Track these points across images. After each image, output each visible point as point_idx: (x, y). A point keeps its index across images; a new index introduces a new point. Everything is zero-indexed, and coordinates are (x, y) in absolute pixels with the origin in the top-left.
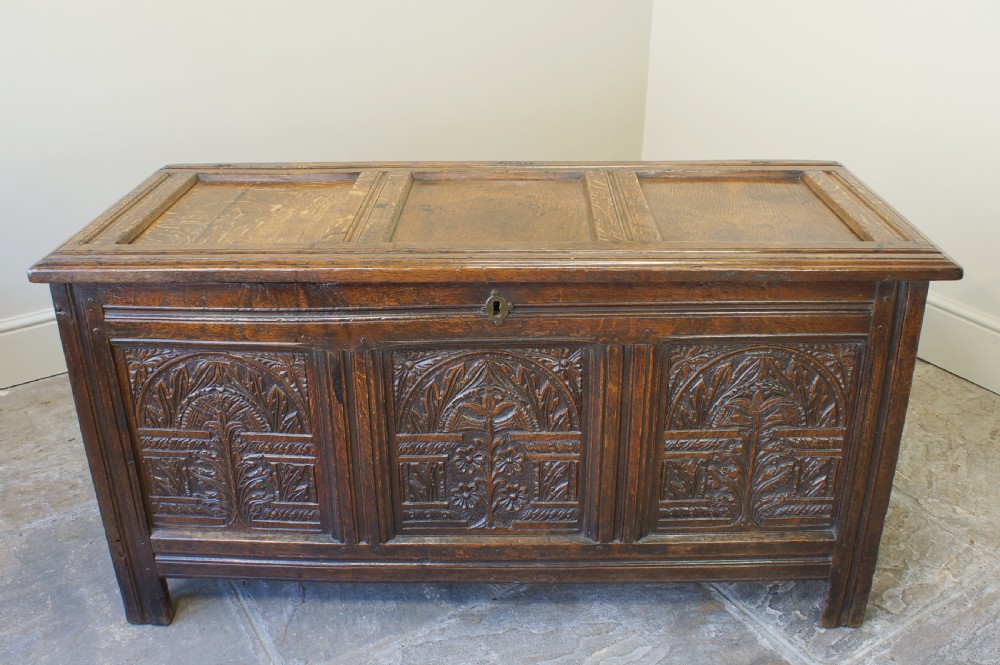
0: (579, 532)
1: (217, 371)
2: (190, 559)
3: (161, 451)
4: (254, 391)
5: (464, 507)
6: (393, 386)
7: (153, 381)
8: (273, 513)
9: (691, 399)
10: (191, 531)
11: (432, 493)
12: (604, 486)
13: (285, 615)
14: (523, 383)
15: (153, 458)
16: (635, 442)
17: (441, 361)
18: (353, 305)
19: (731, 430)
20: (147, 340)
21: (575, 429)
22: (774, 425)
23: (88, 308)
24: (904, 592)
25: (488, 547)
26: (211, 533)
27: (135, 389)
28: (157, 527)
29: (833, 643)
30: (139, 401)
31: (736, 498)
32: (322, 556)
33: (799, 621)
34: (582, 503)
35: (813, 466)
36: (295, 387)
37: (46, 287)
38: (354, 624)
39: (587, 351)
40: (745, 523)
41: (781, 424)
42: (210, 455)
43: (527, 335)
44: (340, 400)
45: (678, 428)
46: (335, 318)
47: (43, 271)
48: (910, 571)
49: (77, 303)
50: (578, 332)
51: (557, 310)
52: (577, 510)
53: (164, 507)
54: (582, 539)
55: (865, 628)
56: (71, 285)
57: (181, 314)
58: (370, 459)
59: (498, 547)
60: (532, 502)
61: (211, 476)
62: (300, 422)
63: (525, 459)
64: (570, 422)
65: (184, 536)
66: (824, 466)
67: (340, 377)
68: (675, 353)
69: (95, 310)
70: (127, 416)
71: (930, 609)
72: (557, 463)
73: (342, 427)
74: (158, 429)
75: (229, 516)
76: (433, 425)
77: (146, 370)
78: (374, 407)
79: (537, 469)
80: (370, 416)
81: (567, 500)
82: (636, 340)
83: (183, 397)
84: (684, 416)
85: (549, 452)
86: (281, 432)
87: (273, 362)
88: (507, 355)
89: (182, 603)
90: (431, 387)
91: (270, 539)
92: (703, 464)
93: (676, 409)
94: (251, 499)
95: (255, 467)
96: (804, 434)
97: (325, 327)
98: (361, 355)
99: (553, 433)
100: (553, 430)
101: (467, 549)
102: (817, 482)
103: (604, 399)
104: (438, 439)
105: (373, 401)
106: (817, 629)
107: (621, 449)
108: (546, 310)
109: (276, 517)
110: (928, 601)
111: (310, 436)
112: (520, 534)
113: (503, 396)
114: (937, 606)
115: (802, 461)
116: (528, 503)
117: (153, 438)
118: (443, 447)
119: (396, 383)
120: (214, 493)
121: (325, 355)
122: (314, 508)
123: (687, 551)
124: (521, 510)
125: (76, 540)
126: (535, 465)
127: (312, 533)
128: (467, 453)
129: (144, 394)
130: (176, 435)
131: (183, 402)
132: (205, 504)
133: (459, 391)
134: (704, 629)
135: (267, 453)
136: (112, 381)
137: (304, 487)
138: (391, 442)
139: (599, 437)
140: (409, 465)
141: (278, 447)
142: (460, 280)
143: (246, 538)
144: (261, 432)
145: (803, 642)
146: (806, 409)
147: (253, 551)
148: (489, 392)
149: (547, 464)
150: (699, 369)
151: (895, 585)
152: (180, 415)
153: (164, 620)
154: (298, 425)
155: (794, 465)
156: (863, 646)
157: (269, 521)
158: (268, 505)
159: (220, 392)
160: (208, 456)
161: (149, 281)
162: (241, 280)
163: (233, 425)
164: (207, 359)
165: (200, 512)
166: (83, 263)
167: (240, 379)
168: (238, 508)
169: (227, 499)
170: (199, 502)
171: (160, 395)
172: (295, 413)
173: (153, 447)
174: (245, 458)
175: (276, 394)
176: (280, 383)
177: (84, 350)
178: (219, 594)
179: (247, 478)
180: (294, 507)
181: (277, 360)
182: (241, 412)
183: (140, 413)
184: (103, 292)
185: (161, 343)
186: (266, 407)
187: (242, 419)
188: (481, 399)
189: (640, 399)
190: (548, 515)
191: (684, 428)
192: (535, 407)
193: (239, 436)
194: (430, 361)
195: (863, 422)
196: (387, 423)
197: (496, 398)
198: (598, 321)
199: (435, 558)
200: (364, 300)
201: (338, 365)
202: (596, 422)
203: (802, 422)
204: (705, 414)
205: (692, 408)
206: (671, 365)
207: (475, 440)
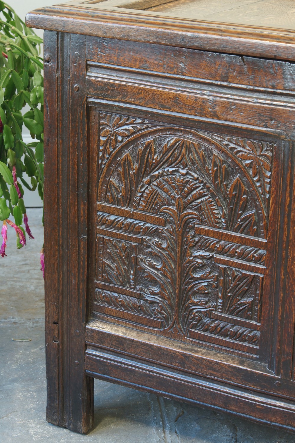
1: (184, 151)
2: (118, 359)
3: (115, 231)
4: (216, 178)
7: (120, 152)
8: (213, 325)
15: (106, 238)
23: (73, 62)
26: (146, 335)
27: (103, 158)
28: (95, 316)
30: (104, 171)
36: (258, 181)
42: (161, 244)
47: (42, 16)
49: (65, 56)
53: (106, 296)
56: (63, 33)
61: (157, 270)
62: (257, 224)
69: (79, 65)
74: (116, 207)
75: (167, 319)
77: (116, 138)
83: (146, 174)
86: (235, 231)
87: (240, 149)
89: (107, 419)
91: (203, 354)
94: (194, 304)
95: (203, 267)
109: (214, 331)
111: (265, 241)
117: (110, 217)
120: (157, 290)
122: (255, 328)
125: (28, 343)
127: (249, 358)
129: (110, 165)
130: (131, 216)
131: (145, 180)
132: (146, 301)
135: (218, 253)
137: (249, 300)
141: (230, 248)
143: (179, 347)
144: (215, 227)
152: (139, 194)
153: (82, 426)
154: (254, 226)
157: (207, 334)
158: (208, 314)
159: (183, 175)
160: (159, 246)
161: (133, 38)
162: (221, 48)
163: (189, 214)
164: (175, 135)
165: (140, 309)
166: (77, 14)
167: (204, 163)
168: (177, 311)
169: (169, 299)
170: (140, 297)
171: (124, 167)
172: (254, 211)
173: (108, 226)
174: (196, 254)
175: (237, 186)
176: (244, 174)
177: (62, 107)
178: (147, 423)
179: (193, 278)
180: (235, 323)
181: (244, 147)
182: (199, 201)
183: (102, 185)
184: (91, 46)
185: (134, 109)
186: (225, 199)
187: (199, 209)
193: (193, 228)
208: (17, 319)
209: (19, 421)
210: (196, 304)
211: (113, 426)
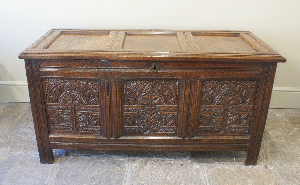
0: (175, 136)
1: (72, 86)
3: (54, 110)
4: (83, 92)
5: (143, 128)
6: (124, 91)
7: (53, 89)
8: (86, 129)
9: (209, 96)
10: (61, 135)
11: (133, 123)
12: (183, 121)
14: (161, 90)
15: (51, 112)
16: (193, 109)
17: (138, 84)
18: (113, 67)
19: (221, 105)
20: (52, 76)
21: (176, 105)
22: (233, 105)
23: (35, 67)
25: (149, 140)
26: (67, 135)
27: (47, 91)
28: (51, 133)
30: (48, 95)
31: (221, 126)
32: (100, 142)
34: (177, 127)
35: (243, 117)
36: (95, 91)
37: (23, 60)
39: (180, 82)
40: (223, 133)
42: (68, 111)
43: (163, 76)
44: (108, 95)
45: (205, 105)
46: (108, 70)
47: (23, 55)
49: (32, 65)
50: (178, 76)
51: (172, 69)
52: (175, 129)
53: (53, 127)
54: (176, 138)
56: (31, 59)
57: (63, 69)
58: (116, 113)
59: (152, 140)
60: (162, 126)
61: (68, 118)
62: (96, 102)
63: (161, 113)
64: (174, 102)
65: (59, 136)
66: (247, 117)
67: (108, 88)
68: (205, 83)
69: (37, 67)
70: (44, 99)
72: (170, 115)
73: (108, 103)
74: (53, 104)
75: (73, 130)
76: (134, 103)
77: (51, 85)
79: (164, 117)
80: (117, 100)
81: (172, 126)
82: (194, 78)
83: (61, 94)
84: (207, 101)
85: (168, 111)
86: (90, 105)
87: (89, 83)
88: (157, 82)
90: (135, 91)
91: (85, 137)
92: (212, 116)
93: (205, 99)
94: (80, 125)
95: (81, 115)
96: (241, 107)
97: (105, 73)
98: (115, 81)
100: (169, 105)
101: (143, 140)
102: (244, 122)
103: (185, 96)
104: (136, 107)
107: (189, 110)
108: (169, 69)
111: (99, 106)
112: (158, 136)
113: (155, 95)
115: (240, 115)
117: (52, 107)
118: (137, 110)
120: (69, 123)
121: (105, 81)
122: (98, 128)
123: (207, 141)
127: (97, 135)
128: (144, 111)
129: (50, 93)
130: (58, 105)
132: (66, 126)
133: (142, 93)
135: (85, 111)
136: (41, 88)
137: (96, 121)
138: (122, 108)
139: (182, 107)
140: (127, 115)
141: (89, 109)
142: (144, 60)
143: (78, 137)
144: (84, 104)
146: (242, 100)
147: (79, 141)
148: (151, 93)
149: (167, 115)
150: (212, 87)
152: (60, 99)
153: (51, 162)
154: (95, 103)
155: (238, 117)
157: (85, 132)
158: (85, 127)
159: (73, 92)
161: (54, 59)
162: (81, 59)
163: (76, 102)
164: (69, 82)
165: (64, 129)
166: (35, 53)
167: (79, 89)
168: (75, 128)
169: (72, 125)
170: (64, 126)
171: (55, 93)
172: (94, 99)
173: (51, 109)
174: (79, 112)
175: (89, 93)
176: (91, 90)
177: (33, 79)
179: (79, 118)
180: (92, 127)
182: (78, 98)
183: (48, 99)
184: (40, 62)
185: (56, 77)
186: (86, 97)
187: (79, 101)
188: (149, 95)
189: (195, 96)
190: (167, 130)
191: (207, 105)
192: (164, 98)
193: (77, 106)
194: (135, 84)
195: (258, 104)
196: (121, 102)
197: (153, 95)
198: (184, 73)
199: (133, 143)
200: (117, 65)
201: (108, 85)
202: (182, 102)
203: (240, 104)
204: (213, 101)
205: (210, 99)
206: (204, 86)
207: (147, 108)
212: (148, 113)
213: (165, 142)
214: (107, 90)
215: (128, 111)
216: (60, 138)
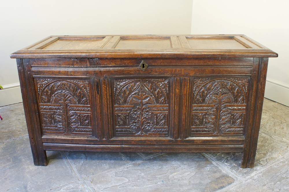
0: (168, 136)
1: (63, 86)
2: (53, 144)
3: (46, 110)
4: (73, 91)
5: (134, 128)
6: (114, 90)
7: (44, 89)
8: (78, 130)
9: (200, 95)
10: (54, 136)
11: (125, 123)
12: (175, 121)
13: (81, 163)
14: (151, 89)
15: (44, 113)
16: (184, 108)
17: (127, 82)
18: (102, 65)
19: (213, 104)
20: (43, 76)
21: (167, 104)
22: (225, 103)
23: (27, 66)
24: (266, 159)
25: (141, 140)
26: (60, 136)
27: (39, 91)
28: (44, 134)
29: (245, 172)
30: (40, 95)
31: (214, 126)
32: (92, 143)
33: (235, 166)
34: (169, 127)
35: (237, 116)
36: (85, 90)
37: (15, 59)
38: (101, 166)
39: (170, 79)
40: (217, 134)
41: (227, 103)
43: (152, 74)
44: (98, 93)
45: (196, 103)
46: (97, 69)
47: (14, 55)
48: (269, 154)
49: (24, 65)
50: (167, 73)
51: (161, 67)
52: (167, 129)
53: (46, 128)
54: (169, 138)
55: (255, 168)
56: (22, 59)
57: (53, 68)
58: (107, 112)
59: (144, 140)
60: (154, 127)
61: (60, 118)
62: (87, 101)
63: (152, 113)
64: (165, 102)
65: (51, 137)
66: (240, 116)
67: (98, 87)
68: (196, 80)
69: (29, 67)
70: (36, 99)
71: (274, 163)
72: (161, 114)
73: (99, 102)
74: (45, 104)
75: (65, 131)
76: (125, 102)
77: (43, 85)
78: (108, 96)
79: (155, 116)
80: (107, 99)
81: (164, 126)
82: (183, 76)
83: (53, 94)
84: (198, 100)
85: (159, 111)
86: (81, 104)
87: (79, 83)
88: (147, 81)
89: (51, 160)
90: (125, 90)
91: (77, 138)
92: (204, 115)
93: (196, 98)
94: (72, 125)
95: (73, 115)
96: (234, 106)
97: (95, 71)
98: (104, 80)
99: (160, 105)
101: (135, 141)
102: (238, 121)
103: (175, 94)
104: (126, 107)
105: (108, 94)
106: (240, 168)
107: (180, 109)
108: (158, 67)
110: (274, 162)
111: (90, 106)
112: (150, 137)
113: (145, 94)
114: (276, 163)
115: (234, 115)
116: (153, 127)
117: (44, 107)
118: (128, 109)
119: (115, 89)
120: (61, 124)
121: (94, 80)
122: (90, 128)
123: (200, 142)
124: (151, 129)
125: (20, 145)
126: (155, 115)
127: (89, 136)
128: (135, 111)
129: (42, 93)
130: (50, 106)
131: (53, 95)
132: (58, 127)
133: (133, 92)
134: (206, 168)
135: (77, 111)
136: (33, 88)
137: (87, 121)
138: (113, 107)
139: (173, 106)
140: (118, 115)
141: (80, 109)
142: (133, 57)
143: (70, 138)
144: (75, 104)
145: (236, 172)
146: (234, 98)
147: (72, 142)
148: (141, 92)
149: (158, 115)
150: (202, 85)
151: (264, 158)
152: (52, 99)
153: (45, 164)
154: (85, 103)
155: (231, 116)
156: (254, 173)
157: (77, 132)
158: (77, 127)
159: (64, 92)
160: (60, 112)
161: (44, 57)
162: (71, 57)
163: (67, 102)
164: (60, 82)
165: (57, 130)
166: (26, 53)
167: (70, 88)
168: (68, 128)
169: (65, 125)
170: (56, 127)
171: (46, 93)
172: (85, 98)
173: (44, 109)
174: (70, 112)
175: (80, 93)
176: (81, 89)
177: (25, 79)
178: (61, 158)
179: (71, 119)
180: (84, 128)
181: (80, 82)
182: (70, 98)
183: (40, 99)
184: (31, 61)
185: (47, 77)
186: (77, 97)
187: (70, 100)
188: (139, 94)
189: (185, 94)
190: (159, 131)
191: (198, 103)
192: (155, 96)
193: (69, 106)
194: (124, 83)
195: (251, 102)
196: (112, 101)
197: (143, 94)
198: (173, 70)
199: (125, 144)
200: (105, 63)
201: (98, 83)
202: (172, 101)
203: (233, 102)
204: (204, 99)
205: (201, 97)
206: (194, 84)
207: (137, 107)
208: (14, 138)
209: (26, 167)
210: (73, 125)
211: (53, 162)
212: (139, 113)
213: (157, 143)
214: (97, 89)
215: (119, 110)
216: (53, 139)
